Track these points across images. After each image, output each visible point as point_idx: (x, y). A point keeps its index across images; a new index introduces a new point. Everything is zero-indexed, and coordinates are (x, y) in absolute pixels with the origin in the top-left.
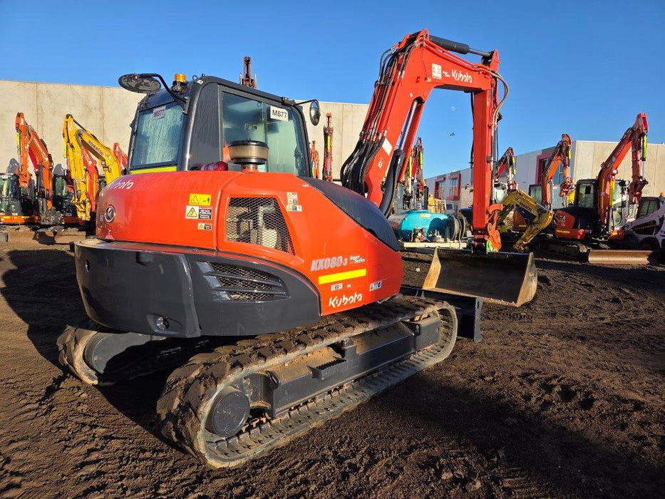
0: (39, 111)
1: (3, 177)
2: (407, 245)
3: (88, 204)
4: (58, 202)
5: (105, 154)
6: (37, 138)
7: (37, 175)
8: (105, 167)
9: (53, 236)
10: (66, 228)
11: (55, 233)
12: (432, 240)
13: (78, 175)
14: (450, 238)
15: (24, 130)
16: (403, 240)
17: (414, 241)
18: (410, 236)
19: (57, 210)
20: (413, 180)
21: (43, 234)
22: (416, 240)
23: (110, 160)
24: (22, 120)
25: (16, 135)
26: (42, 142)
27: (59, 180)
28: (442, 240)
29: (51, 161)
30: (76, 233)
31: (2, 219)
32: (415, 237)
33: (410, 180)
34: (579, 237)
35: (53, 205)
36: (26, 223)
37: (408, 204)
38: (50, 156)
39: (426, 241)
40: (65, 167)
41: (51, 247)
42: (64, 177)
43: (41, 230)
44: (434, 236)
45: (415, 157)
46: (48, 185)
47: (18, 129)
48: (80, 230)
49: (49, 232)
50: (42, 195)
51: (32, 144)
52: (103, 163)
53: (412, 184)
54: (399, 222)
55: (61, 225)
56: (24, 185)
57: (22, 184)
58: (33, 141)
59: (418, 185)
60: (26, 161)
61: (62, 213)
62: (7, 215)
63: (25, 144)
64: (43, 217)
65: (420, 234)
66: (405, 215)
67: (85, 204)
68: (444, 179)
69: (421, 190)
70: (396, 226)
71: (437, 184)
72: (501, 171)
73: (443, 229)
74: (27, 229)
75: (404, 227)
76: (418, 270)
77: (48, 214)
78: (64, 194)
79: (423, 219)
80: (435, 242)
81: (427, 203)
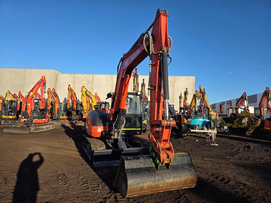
0: (74, 83)
1: (63, 104)
2: (192, 130)
3: (86, 113)
4: (77, 112)
5: (92, 97)
6: (73, 91)
7: (72, 103)
8: (92, 101)
9: (75, 123)
10: (79, 121)
11: (76, 122)
13: (85, 104)
14: (210, 129)
15: (70, 90)
17: (195, 129)
18: (193, 127)
19: (77, 115)
21: (72, 123)
22: (196, 129)
23: (94, 99)
24: (70, 87)
25: (68, 91)
26: (75, 93)
27: (78, 105)
28: (206, 129)
29: (77, 99)
31: (61, 118)
36: (68, 119)
38: (76, 98)
39: (200, 129)
40: (80, 101)
42: (80, 104)
44: (203, 128)
46: (75, 106)
47: (68, 89)
48: (83, 122)
50: (73, 110)
51: (72, 94)
55: (78, 120)
56: (68, 107)
59: (204, 107)
60: (69, 99)
61: (78, 116)
62: (62, 116)
63: (70, 94)
65: (197, 127)
67: (85, 113)
68: (224, 103)
69: (205, 109)
70: (189, 123)
71: (221, 106)
72: (241, 102)
73: (207, 125)
74: (68, 121)
75: (192, 124)
76: (197, 140)
77: (74, 116)
78: (79, 109)
79: (199, 121)
80: (204, 130)
81: (209, 114)
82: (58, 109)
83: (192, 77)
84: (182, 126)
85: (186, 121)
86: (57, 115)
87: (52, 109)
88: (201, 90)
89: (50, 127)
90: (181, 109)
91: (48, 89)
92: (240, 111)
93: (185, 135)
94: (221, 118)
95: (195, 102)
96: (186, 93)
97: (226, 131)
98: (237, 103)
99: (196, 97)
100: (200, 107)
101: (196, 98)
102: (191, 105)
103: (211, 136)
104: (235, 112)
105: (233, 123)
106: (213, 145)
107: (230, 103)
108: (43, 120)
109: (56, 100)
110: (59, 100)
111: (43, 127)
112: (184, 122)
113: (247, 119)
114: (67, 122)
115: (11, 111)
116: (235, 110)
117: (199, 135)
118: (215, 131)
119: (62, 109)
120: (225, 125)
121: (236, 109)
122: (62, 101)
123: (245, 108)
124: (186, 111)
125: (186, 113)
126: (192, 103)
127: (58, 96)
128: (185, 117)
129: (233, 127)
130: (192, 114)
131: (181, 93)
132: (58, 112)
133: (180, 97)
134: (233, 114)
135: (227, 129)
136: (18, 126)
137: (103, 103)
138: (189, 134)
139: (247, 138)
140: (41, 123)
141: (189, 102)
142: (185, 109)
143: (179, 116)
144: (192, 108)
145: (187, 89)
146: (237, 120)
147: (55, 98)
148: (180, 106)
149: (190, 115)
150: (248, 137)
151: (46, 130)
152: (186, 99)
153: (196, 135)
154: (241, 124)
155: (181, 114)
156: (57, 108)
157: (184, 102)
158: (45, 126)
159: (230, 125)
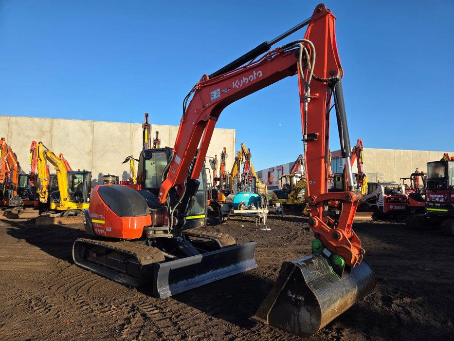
2: (236, 212)
4: (20, 191)
5: (58, 162)
6: (12, 152)
8: (58, 170)
9: (17, 213)
10: (24, 208)
12: (250, 208)
13: (43, 176)
14: (260, 207)
15: (4, 148)
16: (234, 209)
17: (240, 209)
18: (237, 206)
19: (19, 197)
21: (10, 213)
22: (241, 209)
23: (61, 166)
24: (4, 142)
26: (15, 156)
27: (23, 177)
28: (255, 208)
30: (33, 211)
32: (240, 207)
33: (240, 175)
34: (336, 206)
35: (18, 193)
37: (240, 188)
38: (18, 163)
39: (246, 209)
44: (251, 206)
46: (15, 181)
49: (14, 211)
50: (12, 188)
52: (57, 168)
54: (232, 199)
55: (21, 206)
58: (9, 154)
59: (249, 176)
61: (22, 198)
63: (4, 156)
64: (11, 201)
65: (243, 205)
66: (238, 194)
67: (45, 193)
68: (274, 170)
69: (251, 179)
70: (230, 201)
71: (269, 173)
72: (297, 167)
73: (256, 202)
75: (235, 202)
76: (243, 226)
77: (14, 199)
78: (25, 186)
79: (245, 197)
80: (251, 209)
81: (255, 187)
83: (231, 130)
84: (220, 206)
85: (224, 199)
88: (243, 151)
90: (216, 179)
92: (295, 180)
93: (226, 219)
94: (271, 191)
95: (239, 169)
96: (223, 156)
97: (280, 210)
98: (291, 170)
100: (244, 175)
101: (239, 162)
102: (231, 174)
103: (262, 218)
104: (289, 182)
105: (287, 198)
106: (265, 230)
107: (281, 169)
112: (221, 200)
113: (304, 191)
116: (289, 180)
117: (244, 218)
118: (266, 211)
120: (278, 201)
121: (291, 177)
123: (302, 176)
124: (224, 184)
125: (224, 185)
126: (234, 170)
128: (223, 191)
129: (288, 203)
130: (233, 187)
131: (216, 156)
133: (215, 162)
134: (287, 185)
135: (281, 207)
137: (79, 173)
138: (231, 218)
139: (304, 218)
141: (228, 168)
142: (222, 180)
143: (215, 192)
144: (234, 179)
145: (225, 148)
146: (292, 193)
148: (214, 175)
149: (231, 188)
150: (306, 216)
152: (223, 164)
153: (240, 218)
154: (297, 199)
155: (216, 188)
157: (221, 169)
159: (284, 200)
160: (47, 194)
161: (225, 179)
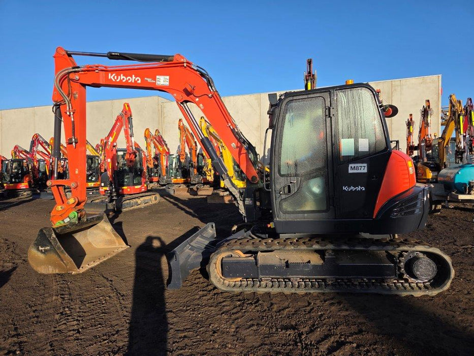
1: (173, 156)
4: (199, 169)
7: (190, 154)
9: (196, 190)
10: (204, 185)
11: (198, 189)
16: (457, 193)
19: (199, 175)
20: (464, 137)
21: (192, 189)
24: (181, 123)
25: (178, 131)
27: (200, 156)
31: (173, 181)
33: (461, 137)
35: (198, 171)
36: (185, 183)
37: (461, 159)
38: (195, 143)
41: (196, 197)
43: (191, 187)
45: (465, 115)
46: (194, 159)
47: (179, 128)
48: (211, 187)
49: (194, 188)
50: (192, 166)
51: (187, 137)
52: (221, 144)
53: (464, 140)
54: (452, 176)
55: (201, 183)
57: (182, 160)
58: (187, 135)
59: (471, 140)
60: (185, 146)
61: (202, 176)
62: (175, 178)
63: (183, 136)
64: (192, 179)
66: (459, 169)
74: (183, 186)
75: (457, 181)
77: (195, 177)
78: (203, 164)
82: (167, 167)
86: (165, 177)
87: (156, 166)
89: (150, 200)
90: (411, 148)
91: (146, 131)
93: (439, 207)
96: (426, 112)
99: (459, 115)
101: (459, 118)
102: (443, 138)
108: (136, 187)
109: (161, 149)
110: (168, 149)
111: (137, 200)
112: (424, 177)
114: (183, 189)
115: (91, 174)
119: (174, 165)
122: (174, 152)
126: (448, 132)
127: (166, 143)
131: (411, 115)
132: (167, 172)
133: (410, 124)
136: (97, 201)
140: (134, 194)
141: (435, 130)
142: (423, 148)
144: (447, 144)
145: (428, 101)
147: (159, 146)
148: (410, 142)
149: (441, 159)
151: (143, 206)
152: (425, 124)
156: (165, 163)
157: (420, 132)
158: (142, 199)
160: (213, 172)
161: (429, 146)
